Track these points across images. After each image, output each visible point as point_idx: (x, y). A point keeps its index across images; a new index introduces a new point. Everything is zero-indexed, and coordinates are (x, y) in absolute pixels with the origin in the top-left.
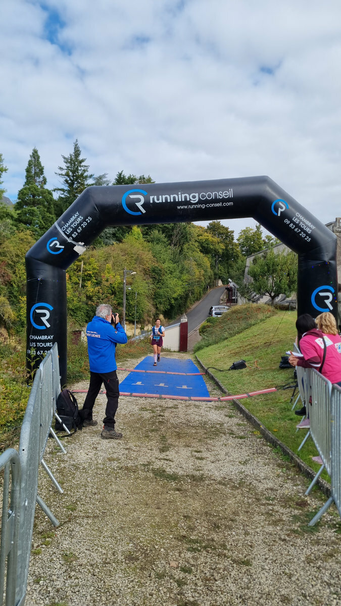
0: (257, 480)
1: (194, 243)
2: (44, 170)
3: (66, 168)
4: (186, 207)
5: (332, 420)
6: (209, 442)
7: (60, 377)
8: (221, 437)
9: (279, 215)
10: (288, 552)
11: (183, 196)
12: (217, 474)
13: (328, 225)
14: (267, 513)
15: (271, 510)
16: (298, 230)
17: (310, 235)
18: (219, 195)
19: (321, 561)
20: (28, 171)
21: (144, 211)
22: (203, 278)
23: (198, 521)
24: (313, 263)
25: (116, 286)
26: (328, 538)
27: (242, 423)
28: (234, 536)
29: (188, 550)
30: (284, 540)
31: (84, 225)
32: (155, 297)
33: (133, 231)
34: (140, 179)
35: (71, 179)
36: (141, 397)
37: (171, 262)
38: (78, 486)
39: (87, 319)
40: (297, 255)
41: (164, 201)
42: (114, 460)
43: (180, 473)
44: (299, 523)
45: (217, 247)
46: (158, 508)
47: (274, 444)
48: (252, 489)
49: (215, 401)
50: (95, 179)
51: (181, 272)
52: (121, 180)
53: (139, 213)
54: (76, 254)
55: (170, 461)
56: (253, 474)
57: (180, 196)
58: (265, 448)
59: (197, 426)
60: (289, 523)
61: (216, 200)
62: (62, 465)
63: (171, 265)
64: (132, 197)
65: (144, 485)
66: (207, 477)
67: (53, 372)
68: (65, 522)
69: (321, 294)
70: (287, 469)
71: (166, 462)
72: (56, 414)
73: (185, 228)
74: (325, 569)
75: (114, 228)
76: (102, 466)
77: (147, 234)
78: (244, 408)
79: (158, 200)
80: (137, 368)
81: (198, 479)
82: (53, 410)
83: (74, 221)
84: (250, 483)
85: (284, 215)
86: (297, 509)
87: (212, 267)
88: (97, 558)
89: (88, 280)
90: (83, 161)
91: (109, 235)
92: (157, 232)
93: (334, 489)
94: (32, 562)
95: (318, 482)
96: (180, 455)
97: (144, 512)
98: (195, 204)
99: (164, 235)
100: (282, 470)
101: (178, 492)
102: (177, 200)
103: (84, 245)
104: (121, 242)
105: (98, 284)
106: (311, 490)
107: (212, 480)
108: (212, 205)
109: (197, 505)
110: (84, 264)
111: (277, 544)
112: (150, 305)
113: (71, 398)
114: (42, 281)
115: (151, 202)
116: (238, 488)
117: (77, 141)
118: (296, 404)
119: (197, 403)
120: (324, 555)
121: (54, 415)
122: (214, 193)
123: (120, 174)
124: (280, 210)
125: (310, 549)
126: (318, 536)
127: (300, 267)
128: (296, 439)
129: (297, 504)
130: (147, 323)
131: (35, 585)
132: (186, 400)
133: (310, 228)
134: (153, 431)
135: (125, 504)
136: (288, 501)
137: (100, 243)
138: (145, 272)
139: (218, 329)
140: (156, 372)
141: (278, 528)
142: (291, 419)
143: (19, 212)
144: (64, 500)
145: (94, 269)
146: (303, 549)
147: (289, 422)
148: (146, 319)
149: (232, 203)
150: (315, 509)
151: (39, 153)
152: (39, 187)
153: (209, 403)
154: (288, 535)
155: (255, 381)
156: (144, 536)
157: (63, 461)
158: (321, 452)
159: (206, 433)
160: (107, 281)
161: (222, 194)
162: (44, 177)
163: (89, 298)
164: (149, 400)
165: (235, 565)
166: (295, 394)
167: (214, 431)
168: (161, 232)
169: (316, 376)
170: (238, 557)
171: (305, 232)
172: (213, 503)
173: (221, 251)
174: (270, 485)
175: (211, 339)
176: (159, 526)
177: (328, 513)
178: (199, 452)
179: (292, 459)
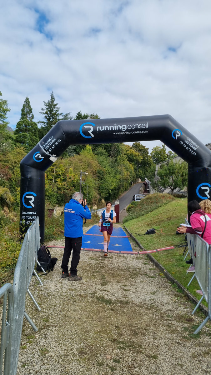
0: (162, 304)
1: (123, 155)
2: (32, 110)
3: (46, 109)
4: (119, 133)
5: (209, 267)
6: (132, 279)
7: (40, 238)
8: (140, 276)
9: (176, 139)
10: (181, 350)
11: (117, 126)
12: (136, 300)
13: (207, 145)
14: (168, 326)
15: (170, 324)
16: (188, 148)
17: (196, 152)
18: (139, 126)
19: (202, 357)
20: (23, 111)
21: (93, 136)
22: (129, 177)
23: (125, 330)
24: (198, 169)
25: (75, 182)
26: (206, 342)
27: (152, 268)
28: (147, 340)
29: (118, 348)
30: (178, 343)
31: (56, 144)
32: (100, 188)
33: (86, 148)
34: (91, 116)
35: (48, 116)
36: (90, 251)
37: (110, 167)
38: (50, 307)
39: (57, 202)
40: (187, 164)
41: (105, 130)
42: (72, 290)
43: (113, 299)
44: (188, 332)
45: (138, 158)
46: (99, 321)
47: (172, 282)
48: (158, 310)
49: (136, 254)
50: (63, 116)
51: (116, 173)
52: (79, 116)
53: (90, 137)
54: (51, 162)
55: (107, 291)
56: (159, 300)
57: (115, 126)
58: (167, 284)
59: (125, 270)
60: (182, 332)
61: (138, 130)
62: (41, 293)
63: (110, 169)
64: (86, 127)
65: (91, 306)
66: (130, 302)
67: (36, 235)
68: (42, 329)
69: (203, 188)
70: (180, 298)
71: (105, 292)
72: (37, 261)
73: (118, 146)
74: (204, 362)
75: (75, 146)
76: (65, 294)
77: (95, 150)
78: (154, 258)
79: (102, 129)
80: (88, 232)
81: (124, 303)
82: (36, 258)
83: (50, 142)
84: (157, 306)
85: (180, 139)
86: (187, 323)
87: (135, 170)
88: (61, 352)
89: (58, 178)
90: (56, 105)
91: (71, 150)
92: (101, 148)
93: (210, 311)
94: (21, 354)
95: (200, 306)
96: (113, 287)
97: (90, 323)
98: (124, 132)
99: (105, 151)
100: (178, 298)
101: (112, 311)
102: (113, 129)
103: (56, 156)
104: (79, 154)
105: (64, 180)
106: (196, 311)
107: (134, 304)
108: (135, 132)
109: (124, 319)
110: (56, 168)
111: (174, 345)
112: (96, 193)
113: (47, 251)
114: (30, 178)
115: (98, 130)
116: (149, 309)
117: (53, 92)
118: (187, 257)
119: (125, 255)
120: (203, 353)
121: (36, 262)
122: (136, 125)
123: (79, 113)
124: (177, 136)
125: (195, 349)
126: (200, 341)
127: (189, 171)
128: (186, 279)
129: (187, 320)
130: (94, 204)
131: (22, 369)
132: (118, 253)
133: (196, 147)
134: (97, 272)
135: (79, 318)
136: (181, 318)
137: (66, 155)
138: (94, 173)
139: (138, 209)
140: (99, 235)
141: (175, 335)
142: (183, 266)
143: (17, 136)
144: (41, 315)
145: (62, 171)
146: (190, 349)
147: (182, 268)
148: (93, 202)
149: (147, 131)
150: (198, 323)
151: (30, 100)
152: (29, 120)
153: (132, 255)
154: (181, 340)
155: (161, 242)
156: (90, 339)
157: (41, 290)
158: (202, 288)
159: (130, 274)
160: (70, 178)
161: (141, 126)
162: (32, 114)
163: (59, 189)
164: (95, 253)
165: (147, 358)
166: (186, 250)
167: (135, 273)
168: (103, 149)
169: (199, 240)
170: (149, 353)
171: (193, 149)
172: (133, 318)
173: (140, 160)
174: (170, 308)
175: (134, 215)
176: (100, 333)
177: (206, 326)
178: (126, 286)
179: (183, 292)
